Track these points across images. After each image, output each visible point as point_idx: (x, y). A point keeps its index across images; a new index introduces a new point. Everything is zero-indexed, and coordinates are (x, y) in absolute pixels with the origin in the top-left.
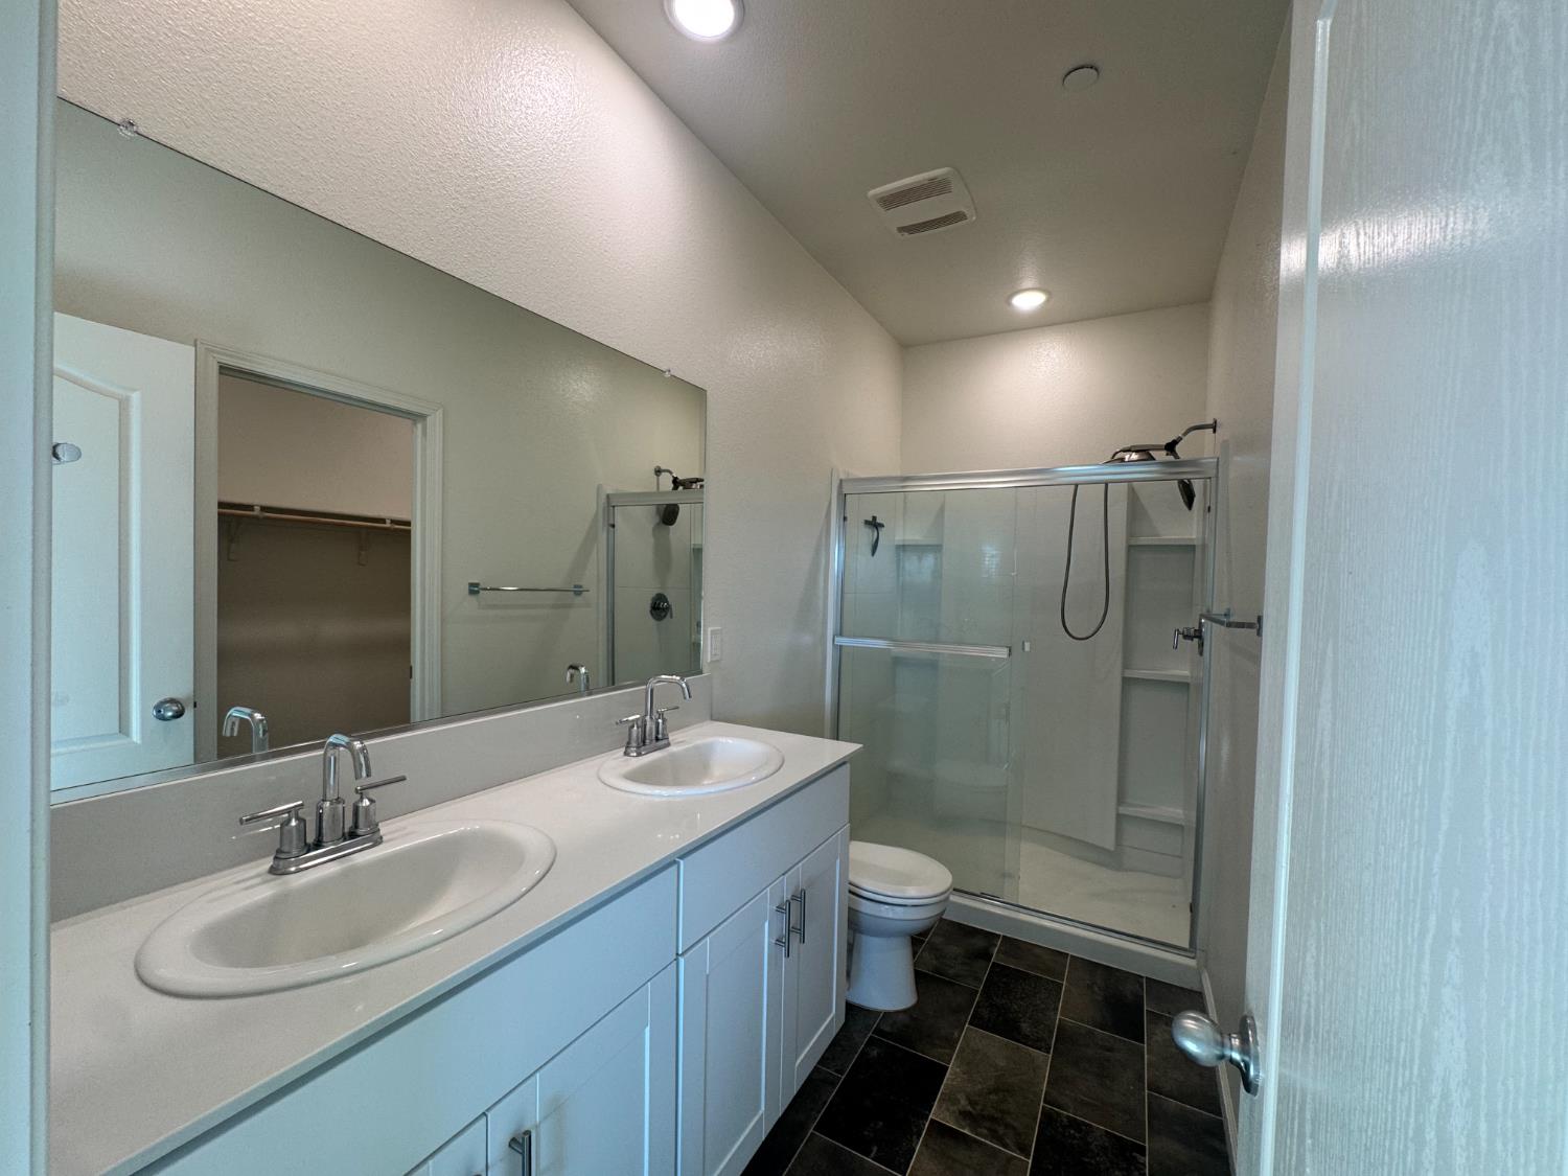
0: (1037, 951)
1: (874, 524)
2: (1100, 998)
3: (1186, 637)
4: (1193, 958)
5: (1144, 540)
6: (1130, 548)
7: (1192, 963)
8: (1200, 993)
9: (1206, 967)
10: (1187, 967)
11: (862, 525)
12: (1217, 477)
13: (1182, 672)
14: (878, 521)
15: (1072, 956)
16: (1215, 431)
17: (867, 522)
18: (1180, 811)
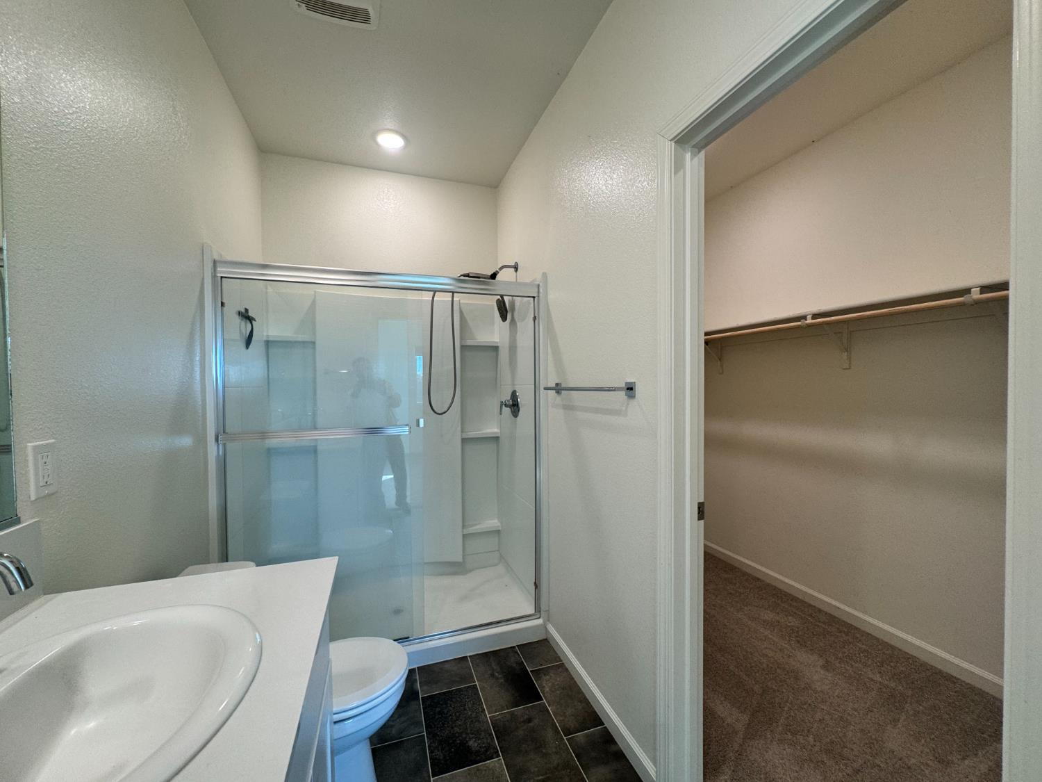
0: (447, 666)
1: (246, 316)
2: (502, 680)
3: (506, 406)
4: (539, 618)
5: (469, 342)
6: (463, 347)
7: (540, 621)
8: (546, 640)
9: (548, 621)
10: (537, 626)
11: (237, 316)
12: (539, 297)
13: (493, 430)
14: (251, 314)
15: (470, 656)
16: (516, 271)
17: (239, 313)
18: (496, 521)
